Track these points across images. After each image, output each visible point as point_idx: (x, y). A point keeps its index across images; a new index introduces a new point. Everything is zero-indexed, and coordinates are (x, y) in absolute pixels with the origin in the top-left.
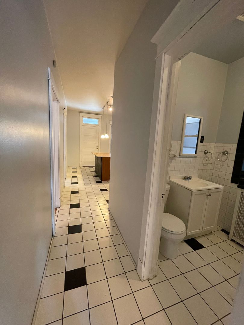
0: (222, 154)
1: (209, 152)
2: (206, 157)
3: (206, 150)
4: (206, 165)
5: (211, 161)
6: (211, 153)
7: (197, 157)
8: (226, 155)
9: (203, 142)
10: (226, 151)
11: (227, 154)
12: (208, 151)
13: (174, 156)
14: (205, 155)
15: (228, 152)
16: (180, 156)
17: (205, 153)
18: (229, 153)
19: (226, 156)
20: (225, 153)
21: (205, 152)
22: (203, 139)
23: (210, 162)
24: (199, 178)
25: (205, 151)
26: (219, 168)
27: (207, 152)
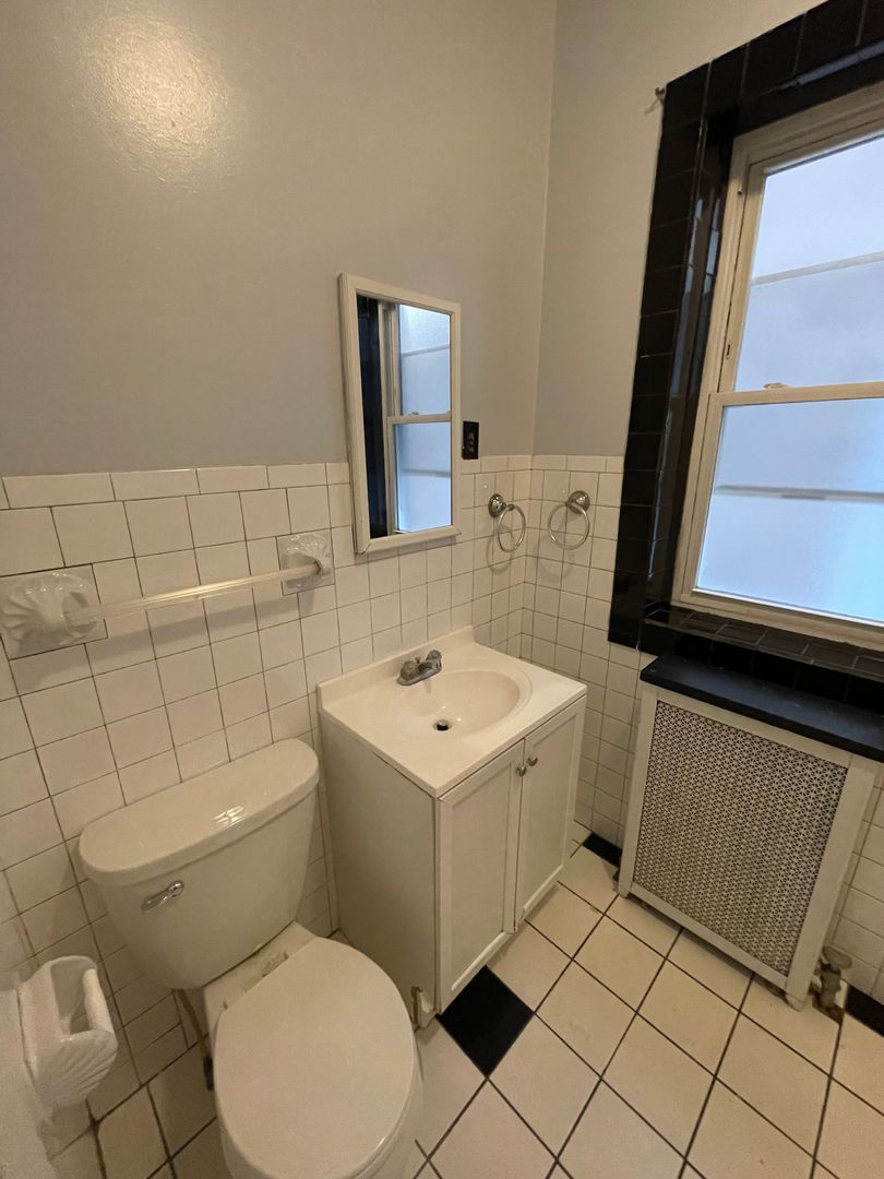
0: (565, 508)
1: (512, 508)
2: (497, 532)
3: (494, 497)
4: (504, 569)
5: (523, 547)
6: (519, 509)
7: (459, 539)
8: (580, 513)
9: (474, 456)
10: (582, 493)
11: (586, 506)
12: (507, 501)
13: (311, 568)
14: (492, 520)
15: (587, 499)
16: (356, 554)
17: (494, 513)
18: (593, 501)
19: (581, 518)
20: (576, 504)
21: (490, 505)
22: (472, 436)
23: (520, 551)
24: (478, 639)
25: (491, 502)
26: (559, 573)
27: (503, 508)
